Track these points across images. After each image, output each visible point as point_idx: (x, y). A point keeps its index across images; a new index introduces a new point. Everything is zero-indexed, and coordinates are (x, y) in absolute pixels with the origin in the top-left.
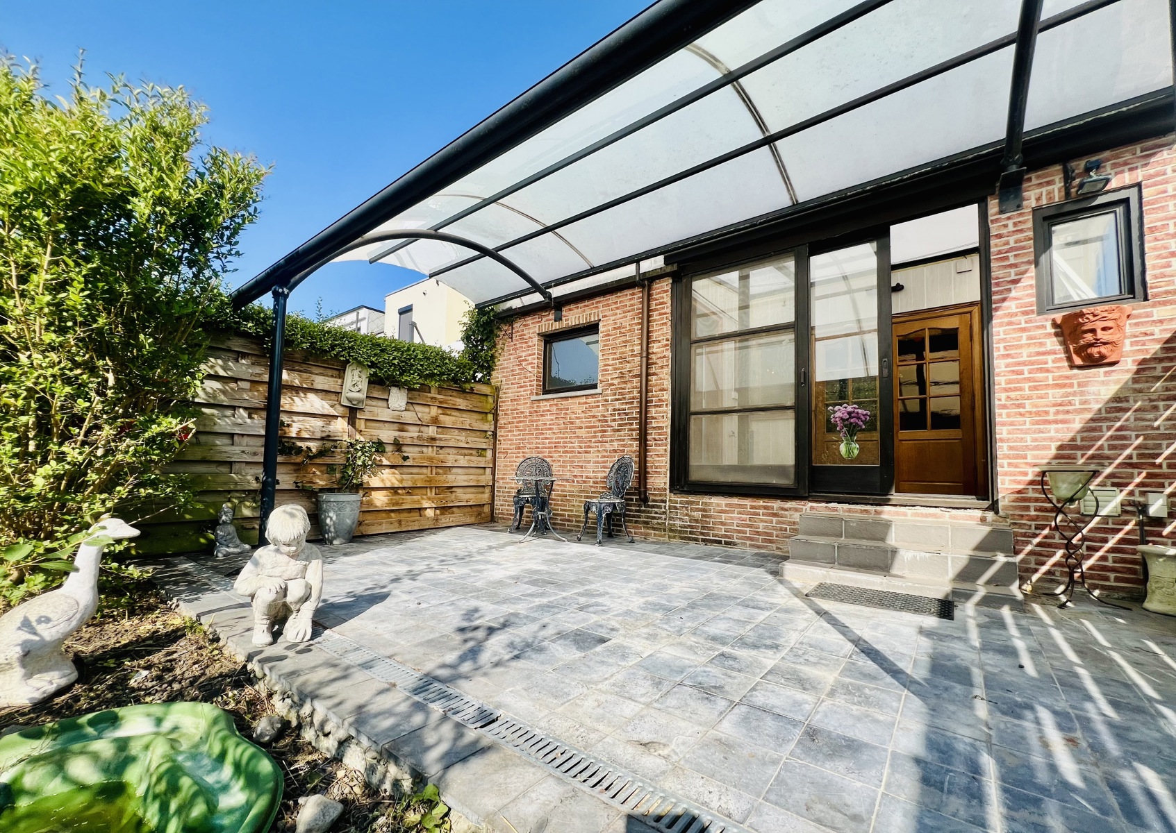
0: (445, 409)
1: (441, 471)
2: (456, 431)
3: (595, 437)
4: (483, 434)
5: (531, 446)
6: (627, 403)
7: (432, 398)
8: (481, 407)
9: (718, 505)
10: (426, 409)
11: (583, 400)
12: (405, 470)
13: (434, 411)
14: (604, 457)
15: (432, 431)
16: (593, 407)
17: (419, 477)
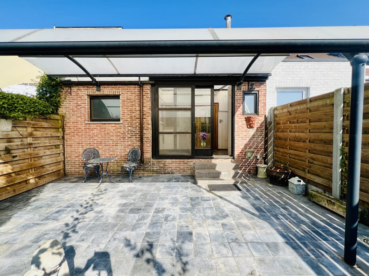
0: (36, 128)
1: (36, 159)
2: (43, 138)
3: (120, 140)
4: (58, 138)
5: (86, 143)
6: (134, 128)
7: (28, 123)
8: (56, 126)
9: (169, 162)
10: (25, 129)
11: (114, 125)
12: (14, 163)
13: (30, 130)
14: (125, 147)
15: (29, 140)
16: (118, 128)
17: (24, 165)
